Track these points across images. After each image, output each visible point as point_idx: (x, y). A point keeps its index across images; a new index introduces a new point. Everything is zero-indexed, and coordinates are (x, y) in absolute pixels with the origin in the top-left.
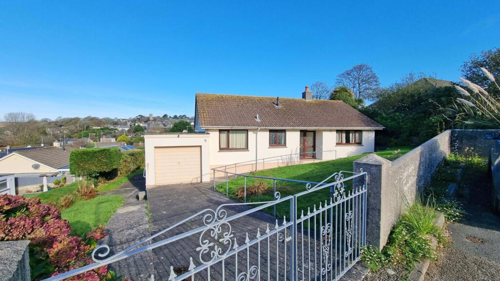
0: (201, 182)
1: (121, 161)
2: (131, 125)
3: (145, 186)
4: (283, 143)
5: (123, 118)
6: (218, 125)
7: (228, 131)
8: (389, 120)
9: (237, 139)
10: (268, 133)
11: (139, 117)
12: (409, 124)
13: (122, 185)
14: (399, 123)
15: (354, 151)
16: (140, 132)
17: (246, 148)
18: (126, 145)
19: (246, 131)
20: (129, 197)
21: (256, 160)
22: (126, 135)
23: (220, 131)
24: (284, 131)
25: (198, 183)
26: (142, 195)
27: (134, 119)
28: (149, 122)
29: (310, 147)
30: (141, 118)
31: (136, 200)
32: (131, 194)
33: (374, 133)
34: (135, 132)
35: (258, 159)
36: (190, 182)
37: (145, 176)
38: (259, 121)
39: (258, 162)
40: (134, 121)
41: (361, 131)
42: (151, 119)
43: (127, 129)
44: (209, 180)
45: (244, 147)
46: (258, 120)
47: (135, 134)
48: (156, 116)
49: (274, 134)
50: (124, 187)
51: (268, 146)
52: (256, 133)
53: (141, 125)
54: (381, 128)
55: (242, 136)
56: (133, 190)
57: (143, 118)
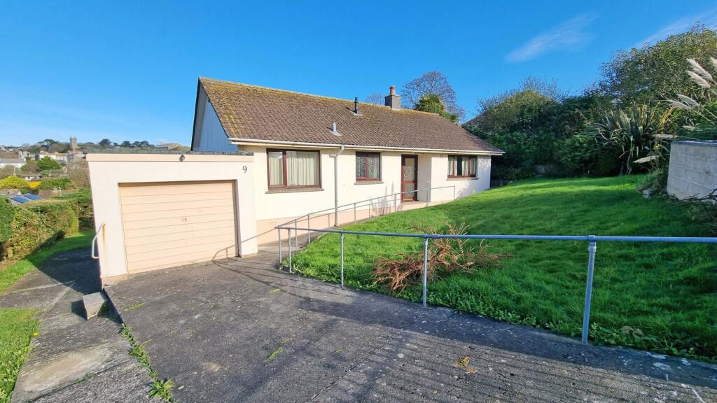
0: (239, 256)
1: (14, 224)
2: (28, 159)
3: (100, 280)
4: (375, 176)
5: (7, 145)
6: (265, 138)
7: (284, 151)
8: (505, 143)
9: (300, 168)
10: (354, 157)
11: (46, 144)
12: (534, 148)
13: (23, 279)
14: (519, 146)
15: (466, 187)
16: (51, 170)
17: (318, 185)
18: (20, 193)
19: (316, 153)
20: (51, 313)
21: (336, 207)
22: (19, 176)
23: (269, 150)
24: (377, 154)
25: (231, 259)
26: (93, 303)
27: (34, 146)
28: (70, 152)
29: (409, 182)
30: (50, 146)
31: (75, 319)
32: (56, 300)
33: (490, 160)
34: (38, 171)
35: (339, 205)
36: (211, 259)
37: (96, 254)
38: (338, 134)
39: (339, 209)
40: (35, 150)
41: (474, 157)
42: (74, 146)
43: (19, 165)
44: (256, 251)
45: (313, 184)
46: (336, 133)
47: (39, 175)
48: (84, 142)
49: (362, 159)
50: (29, 284)
51: (355, 181)
52: (335, 158)
53: (54, 157)
54: (500, 153)
55: (309, 162)
56: (59, 289)
57: (55, 146)
